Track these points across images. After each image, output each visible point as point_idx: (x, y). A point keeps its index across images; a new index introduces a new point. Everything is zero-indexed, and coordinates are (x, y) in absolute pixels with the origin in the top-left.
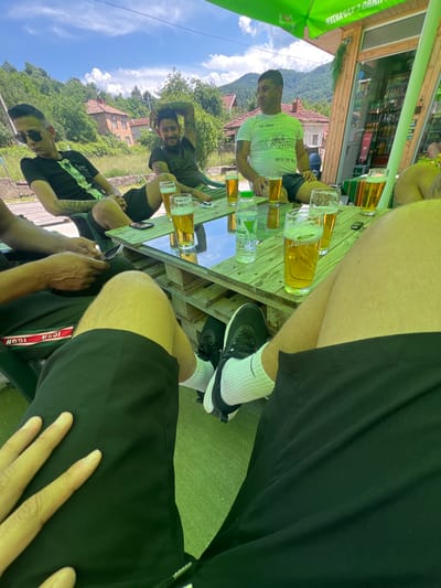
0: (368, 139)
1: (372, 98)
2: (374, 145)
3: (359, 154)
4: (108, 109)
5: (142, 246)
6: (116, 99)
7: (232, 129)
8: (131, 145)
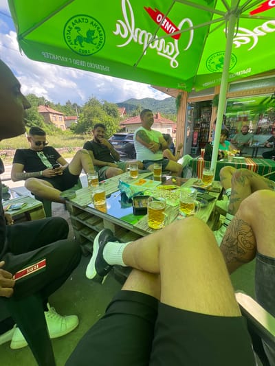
0: (196, 135)
1: (196, 117)
2: (199, 138)
3: (193, 142)
4: (51, 110)
5: (87, 207)
6: (56, 106)
7: (123, 125)
8: (64, 129)
